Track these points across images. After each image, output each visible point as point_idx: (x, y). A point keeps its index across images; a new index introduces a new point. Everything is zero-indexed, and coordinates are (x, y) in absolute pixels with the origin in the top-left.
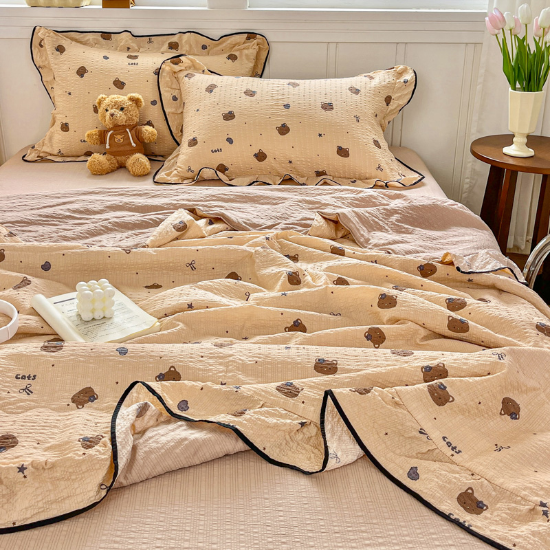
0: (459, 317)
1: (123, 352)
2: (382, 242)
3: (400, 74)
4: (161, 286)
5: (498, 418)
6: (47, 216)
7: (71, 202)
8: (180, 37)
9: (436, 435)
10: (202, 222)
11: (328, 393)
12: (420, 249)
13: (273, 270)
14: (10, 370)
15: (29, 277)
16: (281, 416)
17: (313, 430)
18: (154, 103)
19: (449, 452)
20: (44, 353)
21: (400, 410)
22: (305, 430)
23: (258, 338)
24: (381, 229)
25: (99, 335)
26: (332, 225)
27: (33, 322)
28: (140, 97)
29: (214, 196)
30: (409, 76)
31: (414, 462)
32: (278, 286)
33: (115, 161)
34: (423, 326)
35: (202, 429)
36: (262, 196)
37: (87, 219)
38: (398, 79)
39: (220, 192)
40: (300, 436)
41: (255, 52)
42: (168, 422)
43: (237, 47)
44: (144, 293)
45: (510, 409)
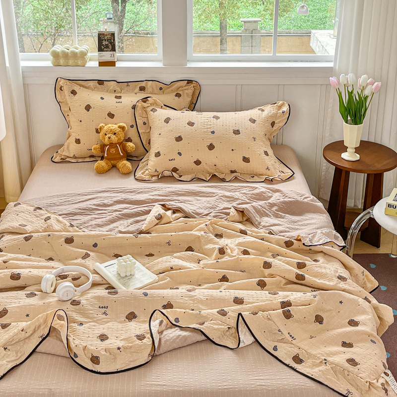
0: (301, 273)
1: (146, 294)
2: (267, 224)
3: (280, 107)
4: (153, 255)
5: (314, 324)
6: (84, 210)
7: (93, 199)
8: (147, 83)
9: (285, 332)
10: (169, 213)
11: (240, 314)
12: (288, 229)
13: (210, 246)
14: (96, 304)
15: (89, 252)
16: (220, 325)
17: (233, 330)
18: (132, 126)
19: (290, 339)
20: (110, 296)
21: (270, 322)
22: (230, 330)
23: (206, 286)
24: (267, 215)
25: (131, 285)
26: (240, 213)
27: (97, 278)
28: (125, 125)
29: (173, 192)
30: (285, 108)
31: (276, 344)
32: (214, 256)
33: (110, 164)
34: (284, 278)
35: (186, 331)
36: (200, 192)
37: (105, 210)
38: (279, 110)
39: (176, 190)
40: (228, 333)
41: (192, 92)
42: (171, 328)
43: (180, 89)
44: (147, 259)
45: (319, 319)
